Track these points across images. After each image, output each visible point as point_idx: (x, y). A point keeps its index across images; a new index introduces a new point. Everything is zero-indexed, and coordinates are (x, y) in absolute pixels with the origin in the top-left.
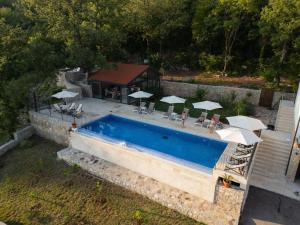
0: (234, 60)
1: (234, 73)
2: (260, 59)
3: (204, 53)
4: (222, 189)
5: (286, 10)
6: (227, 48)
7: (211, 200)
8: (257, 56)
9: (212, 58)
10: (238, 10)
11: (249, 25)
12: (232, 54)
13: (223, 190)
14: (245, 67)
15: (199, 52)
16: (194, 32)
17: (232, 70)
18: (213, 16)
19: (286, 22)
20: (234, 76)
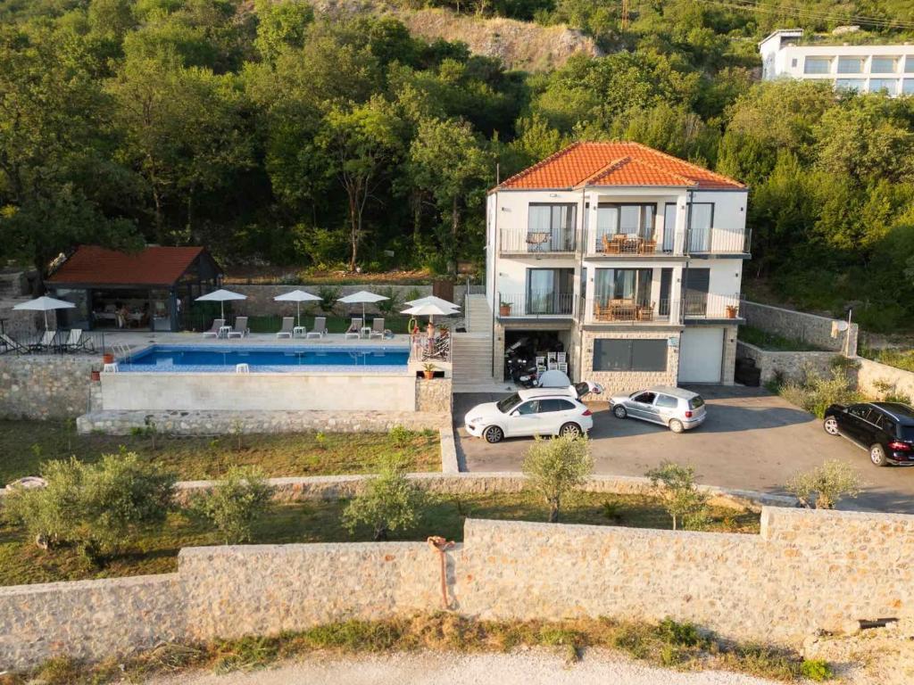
0: (368, 239)
1: (373, 264)
2: (415, 236)
3: (301, 226)
4: (424, 383)
5: (446, 148)
6: (354, 213)
7: (412, 407)
8: (410, 230)
9: (321, 235)
10: (367, 141)
11: (390, 169)
12: (364, 227)
13: (426, 384)
14: (392, 253)
15: (289, 224)
16: (274, 179)
17: (369, 260)
18: (317, 149)
19: (450, 166)
20: (374, 271)
